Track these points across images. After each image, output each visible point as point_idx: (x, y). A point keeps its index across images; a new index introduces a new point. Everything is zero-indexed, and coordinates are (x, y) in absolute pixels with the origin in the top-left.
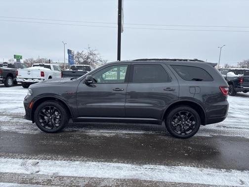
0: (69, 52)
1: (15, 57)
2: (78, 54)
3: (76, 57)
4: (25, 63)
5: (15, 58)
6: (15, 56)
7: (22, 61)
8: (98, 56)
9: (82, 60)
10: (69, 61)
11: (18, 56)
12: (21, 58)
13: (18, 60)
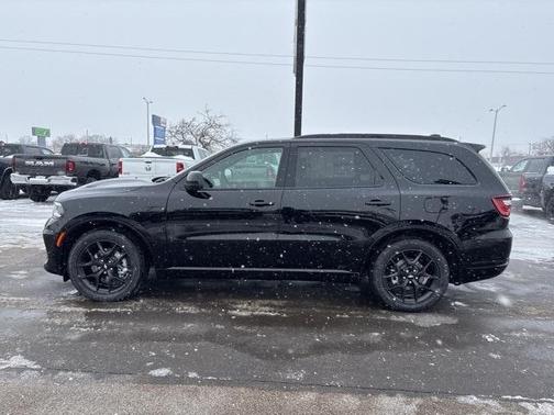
0: (156, 120)
1: (34, 131)
2: (183, 124)
4: (56, 145)
5: (34, 134)
6: (34, 129)
7: (49, 141)
8: (229, 130)
10: (155, 141)
11: (42, 131)
12: (48, 134)
13: (41, 140)
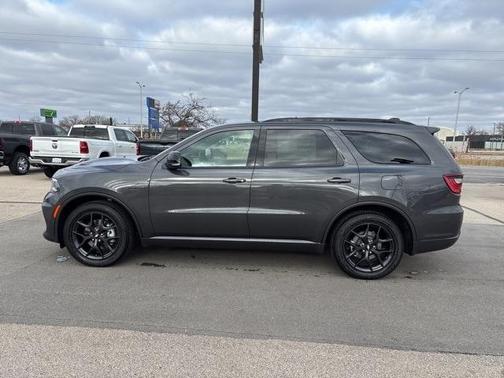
1: (43, 112)
2: (170, 106)
3: (165, 113)
4: (62, 125)
5: (42, 115)
6: (42, 110)
7: (56, 121)
9: (176, 119)
10: (150, 121)
11: (49, 112)
12: (55, 114)
13: (49, 119)
